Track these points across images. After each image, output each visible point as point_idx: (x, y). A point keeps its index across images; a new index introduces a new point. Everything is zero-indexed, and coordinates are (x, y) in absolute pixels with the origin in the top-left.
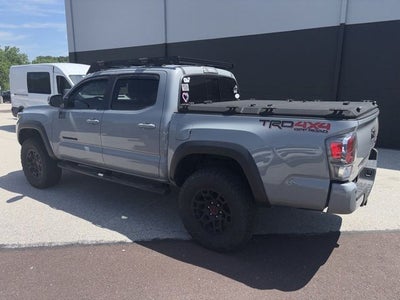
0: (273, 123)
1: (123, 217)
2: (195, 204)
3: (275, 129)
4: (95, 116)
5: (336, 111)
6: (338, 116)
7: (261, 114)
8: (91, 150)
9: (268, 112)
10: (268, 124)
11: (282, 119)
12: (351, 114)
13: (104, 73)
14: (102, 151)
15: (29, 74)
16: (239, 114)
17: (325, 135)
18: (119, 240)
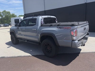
0: (59, 28)
1: (31, 50)
2: (45, 47)
3: (60, 29)
4: (24, 28)
5: (72, 24)
6: (73, 25)
7: (57, 26)
8: (24, 36)
9: (58, 25)
10: (58, 28)
11: (61, 27)
12: (76, 25)
13: (26, 18)
14: (26, 36)
15: (15, 19)
16: (53, 26)
17: (70, 30)
18: (29, 55)
